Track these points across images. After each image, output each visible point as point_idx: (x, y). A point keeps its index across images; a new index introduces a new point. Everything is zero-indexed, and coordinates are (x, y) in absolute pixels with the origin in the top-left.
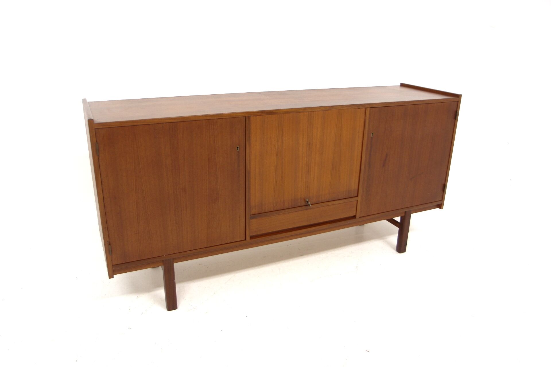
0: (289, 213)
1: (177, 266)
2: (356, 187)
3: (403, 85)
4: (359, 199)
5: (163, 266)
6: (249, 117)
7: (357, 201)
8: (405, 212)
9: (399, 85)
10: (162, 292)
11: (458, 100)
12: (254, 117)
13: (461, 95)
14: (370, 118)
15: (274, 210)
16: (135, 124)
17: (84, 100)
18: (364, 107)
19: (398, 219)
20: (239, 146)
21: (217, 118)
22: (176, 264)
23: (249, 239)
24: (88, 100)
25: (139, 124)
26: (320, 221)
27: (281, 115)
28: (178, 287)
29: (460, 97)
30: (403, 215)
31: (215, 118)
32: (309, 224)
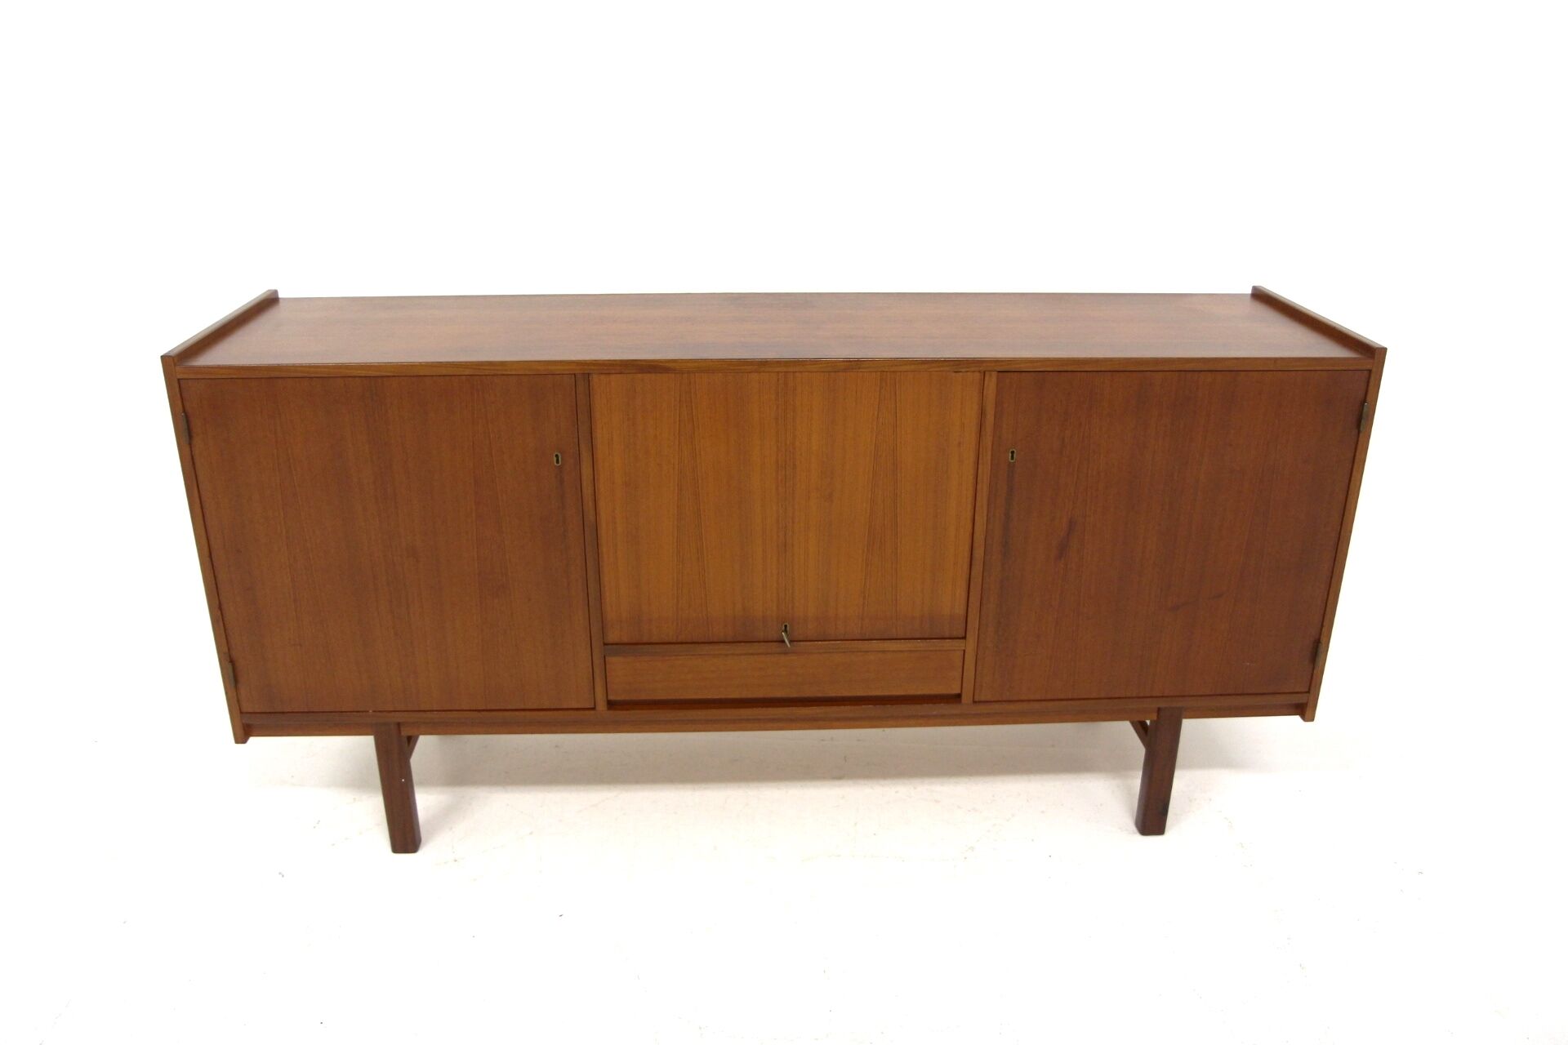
0: (726, 655)
2: (960, 610)
4: (970, 645)
5: (375, 737)
6: (587, 376)
7: (964, 651)
11: (1369, 367)
12: (602, 377)
13: (1386, 347)
14: (999, 403)
15: (679, 640)
16: (273, 374)
18: (977, 369)
20: (560, 452)
21: (492, 373)
23: (605, 708)
25: (283, 374)
26: (832, 694)
27: (686, 375)
31: (487, 373)
32: (794, 695)
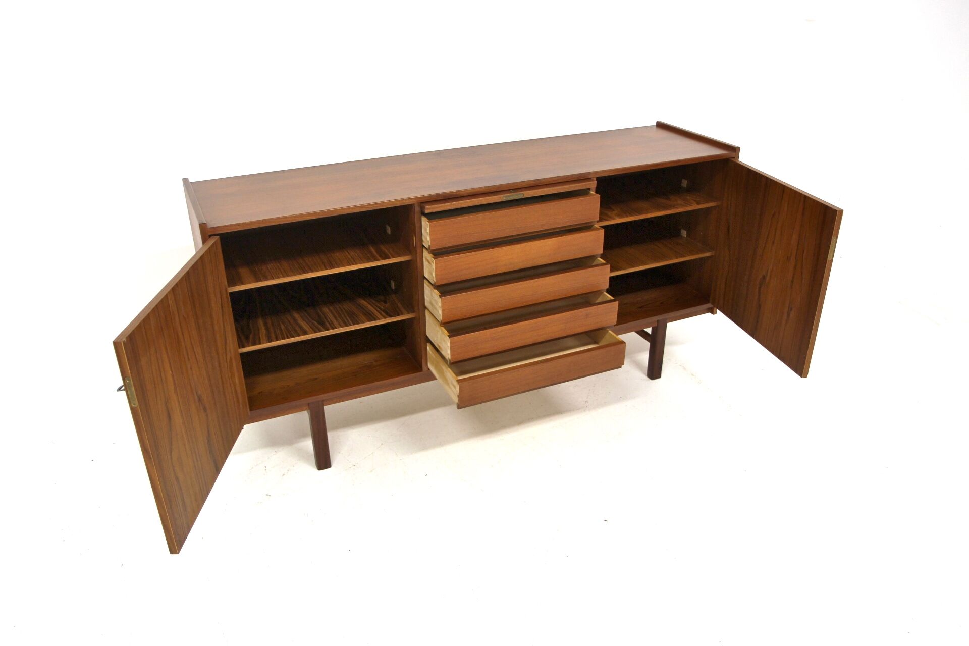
1: (329, 410)
3: (661, 126)
5: (309, 411)
8: (658, 321)
9: (655, 124)
10: (308, 444)
11: (735, 155)
13: (739, 148)
17: (185, 180)
19: (649, 330)
22: (325, 408)
24: (191, 180)
28: (331, 436)
29: (737, 152)
30: (655, 325)
